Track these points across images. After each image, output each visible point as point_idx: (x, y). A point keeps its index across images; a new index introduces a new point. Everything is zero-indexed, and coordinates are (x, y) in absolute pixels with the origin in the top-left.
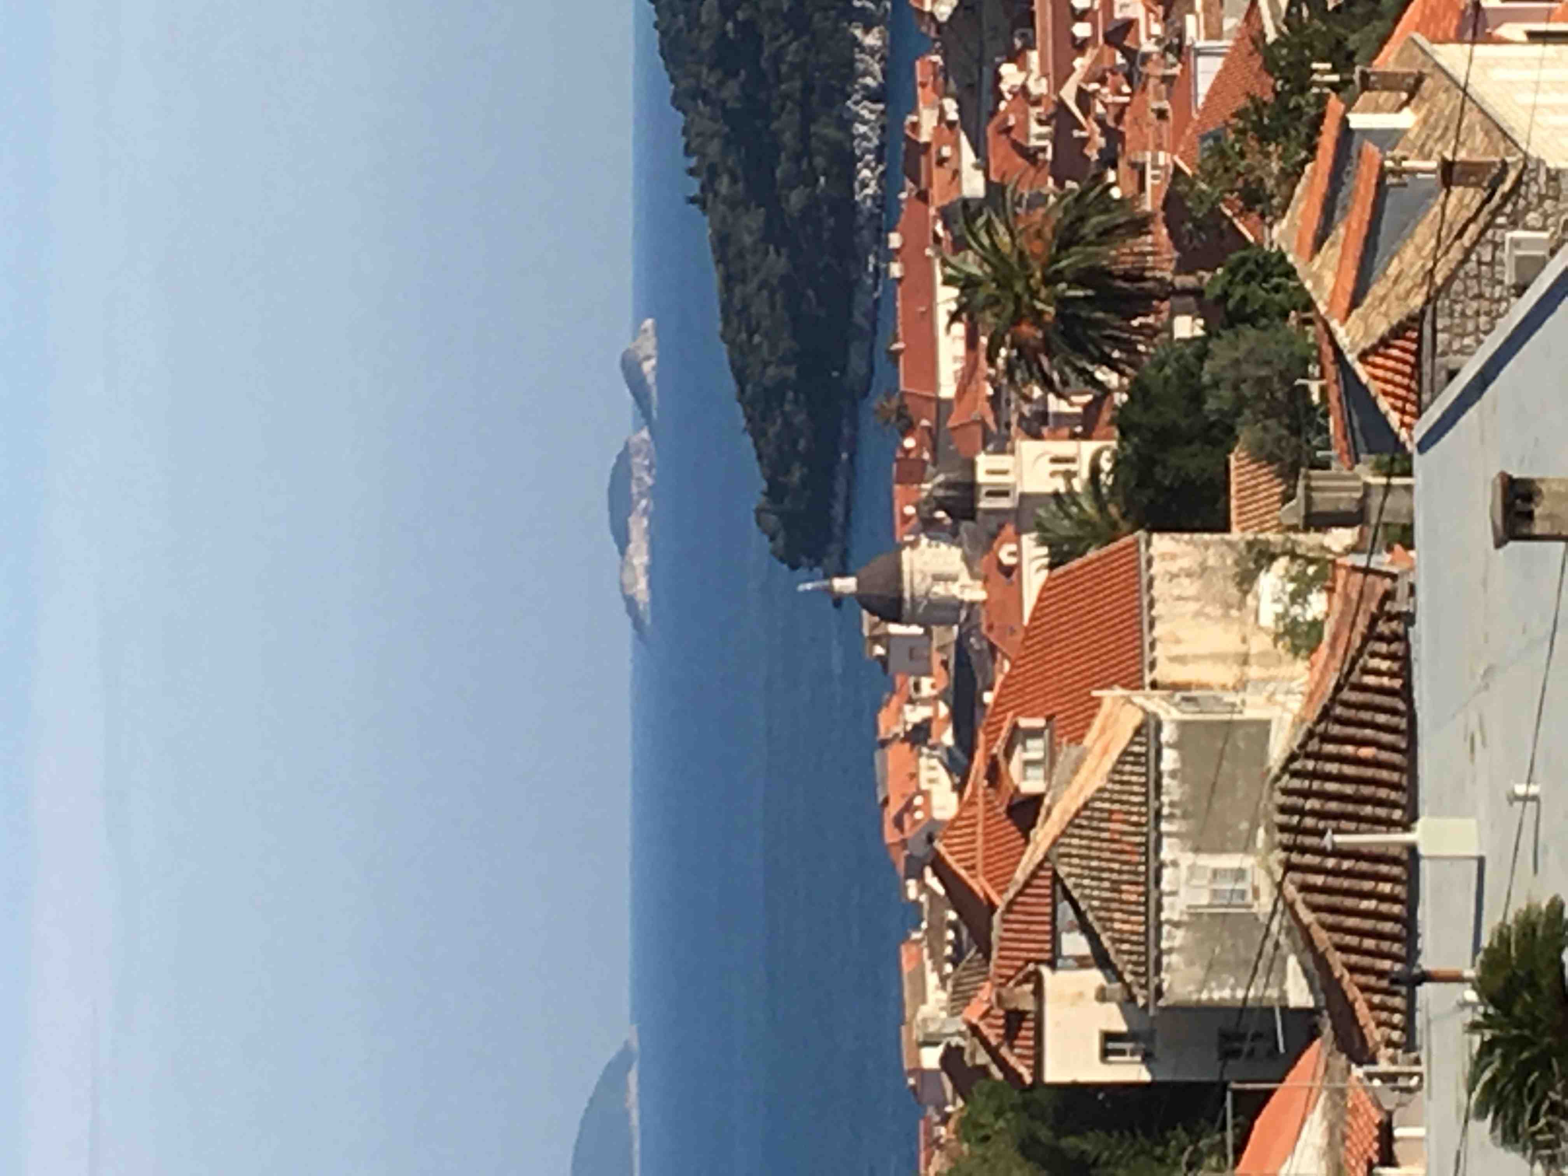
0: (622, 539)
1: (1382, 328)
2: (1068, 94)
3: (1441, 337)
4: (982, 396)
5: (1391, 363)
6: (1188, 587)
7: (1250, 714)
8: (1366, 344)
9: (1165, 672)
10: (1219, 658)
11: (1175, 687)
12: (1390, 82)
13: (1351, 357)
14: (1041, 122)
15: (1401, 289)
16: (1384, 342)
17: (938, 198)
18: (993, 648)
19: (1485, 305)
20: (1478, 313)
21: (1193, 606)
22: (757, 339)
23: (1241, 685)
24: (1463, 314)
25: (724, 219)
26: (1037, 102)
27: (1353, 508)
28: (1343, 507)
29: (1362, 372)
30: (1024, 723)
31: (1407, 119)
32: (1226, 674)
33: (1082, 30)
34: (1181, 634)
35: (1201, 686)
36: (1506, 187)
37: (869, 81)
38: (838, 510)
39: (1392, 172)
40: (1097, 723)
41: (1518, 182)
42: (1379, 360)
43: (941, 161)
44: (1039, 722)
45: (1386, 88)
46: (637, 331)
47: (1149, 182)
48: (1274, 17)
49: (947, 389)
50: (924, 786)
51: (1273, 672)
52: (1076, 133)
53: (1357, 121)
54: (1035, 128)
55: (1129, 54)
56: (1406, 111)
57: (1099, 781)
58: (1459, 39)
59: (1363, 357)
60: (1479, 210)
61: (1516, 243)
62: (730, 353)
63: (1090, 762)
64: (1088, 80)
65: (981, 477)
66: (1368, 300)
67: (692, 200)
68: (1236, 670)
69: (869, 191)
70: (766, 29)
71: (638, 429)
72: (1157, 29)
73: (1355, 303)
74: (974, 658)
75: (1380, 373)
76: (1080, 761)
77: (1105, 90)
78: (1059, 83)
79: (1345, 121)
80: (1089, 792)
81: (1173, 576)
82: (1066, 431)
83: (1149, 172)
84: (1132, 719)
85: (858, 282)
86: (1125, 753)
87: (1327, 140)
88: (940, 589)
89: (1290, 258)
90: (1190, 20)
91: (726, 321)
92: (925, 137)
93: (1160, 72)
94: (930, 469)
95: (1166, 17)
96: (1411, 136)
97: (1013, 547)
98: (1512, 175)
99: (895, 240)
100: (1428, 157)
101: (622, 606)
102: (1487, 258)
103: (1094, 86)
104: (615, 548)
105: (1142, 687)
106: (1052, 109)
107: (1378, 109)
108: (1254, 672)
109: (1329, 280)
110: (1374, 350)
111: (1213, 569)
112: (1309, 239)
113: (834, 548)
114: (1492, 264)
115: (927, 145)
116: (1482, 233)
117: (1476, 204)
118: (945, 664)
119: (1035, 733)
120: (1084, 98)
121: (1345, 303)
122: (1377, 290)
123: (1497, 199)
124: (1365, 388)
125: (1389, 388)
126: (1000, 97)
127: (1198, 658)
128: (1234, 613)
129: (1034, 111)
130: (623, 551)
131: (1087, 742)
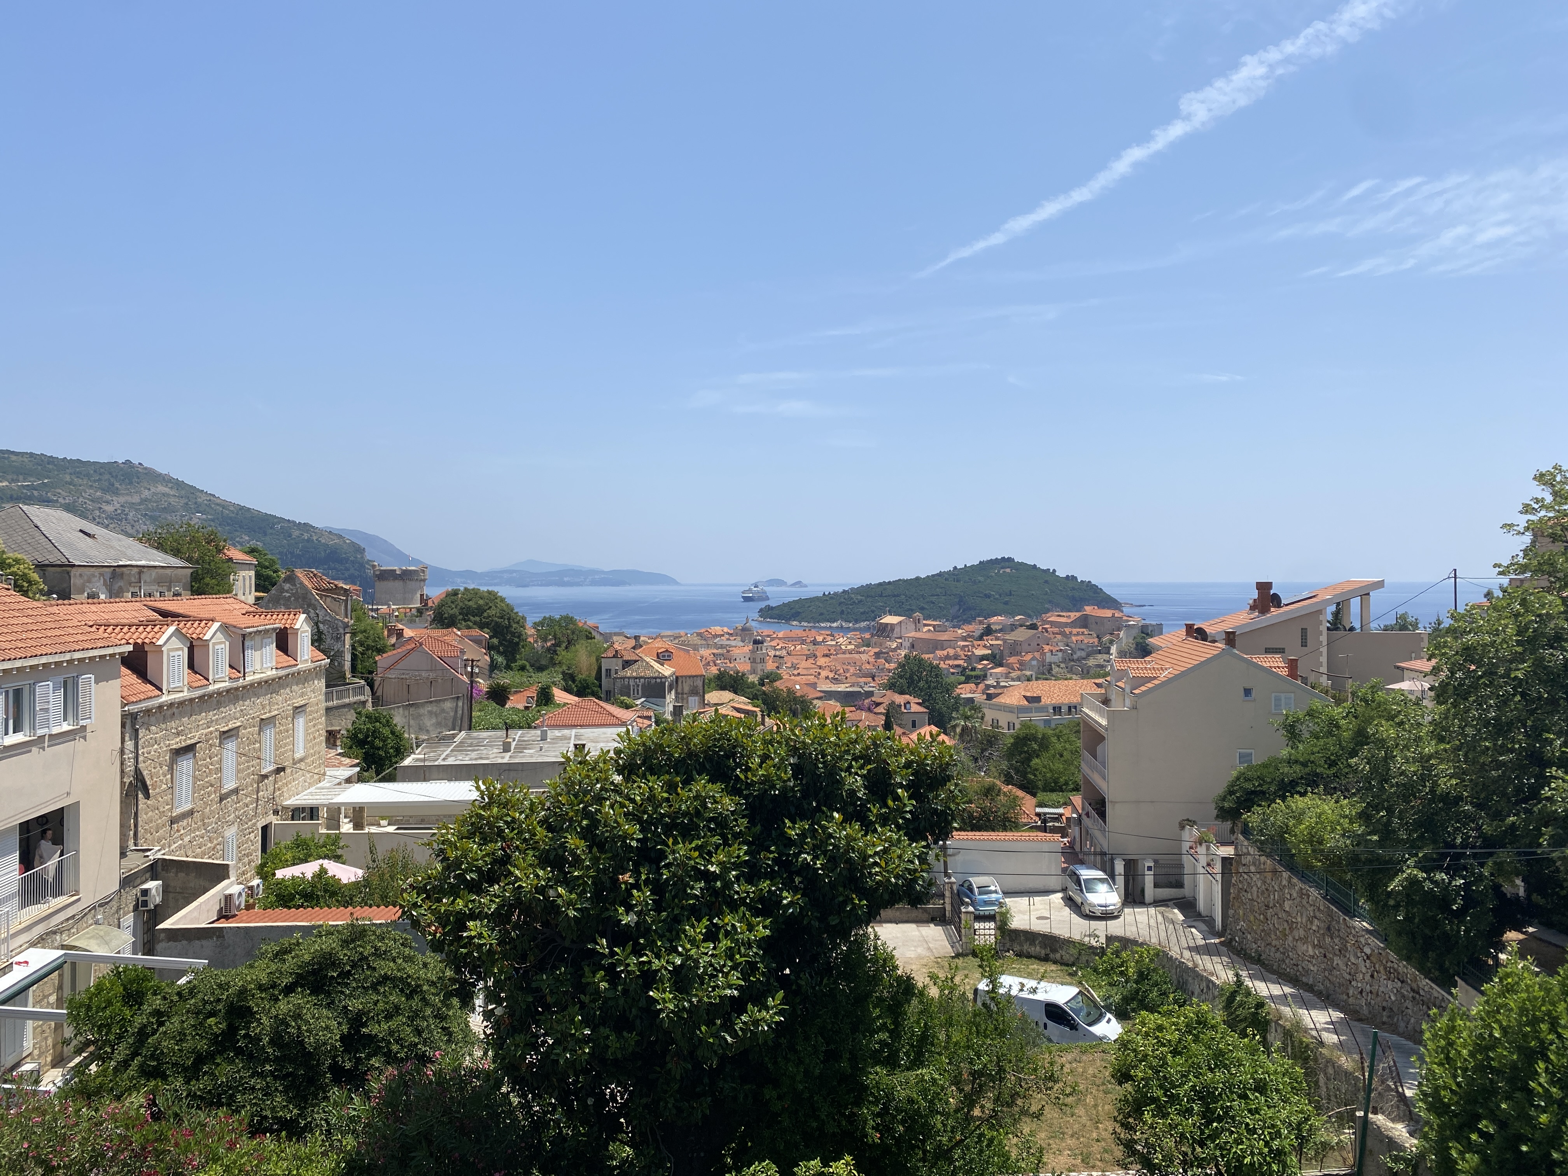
84: (667, 673)
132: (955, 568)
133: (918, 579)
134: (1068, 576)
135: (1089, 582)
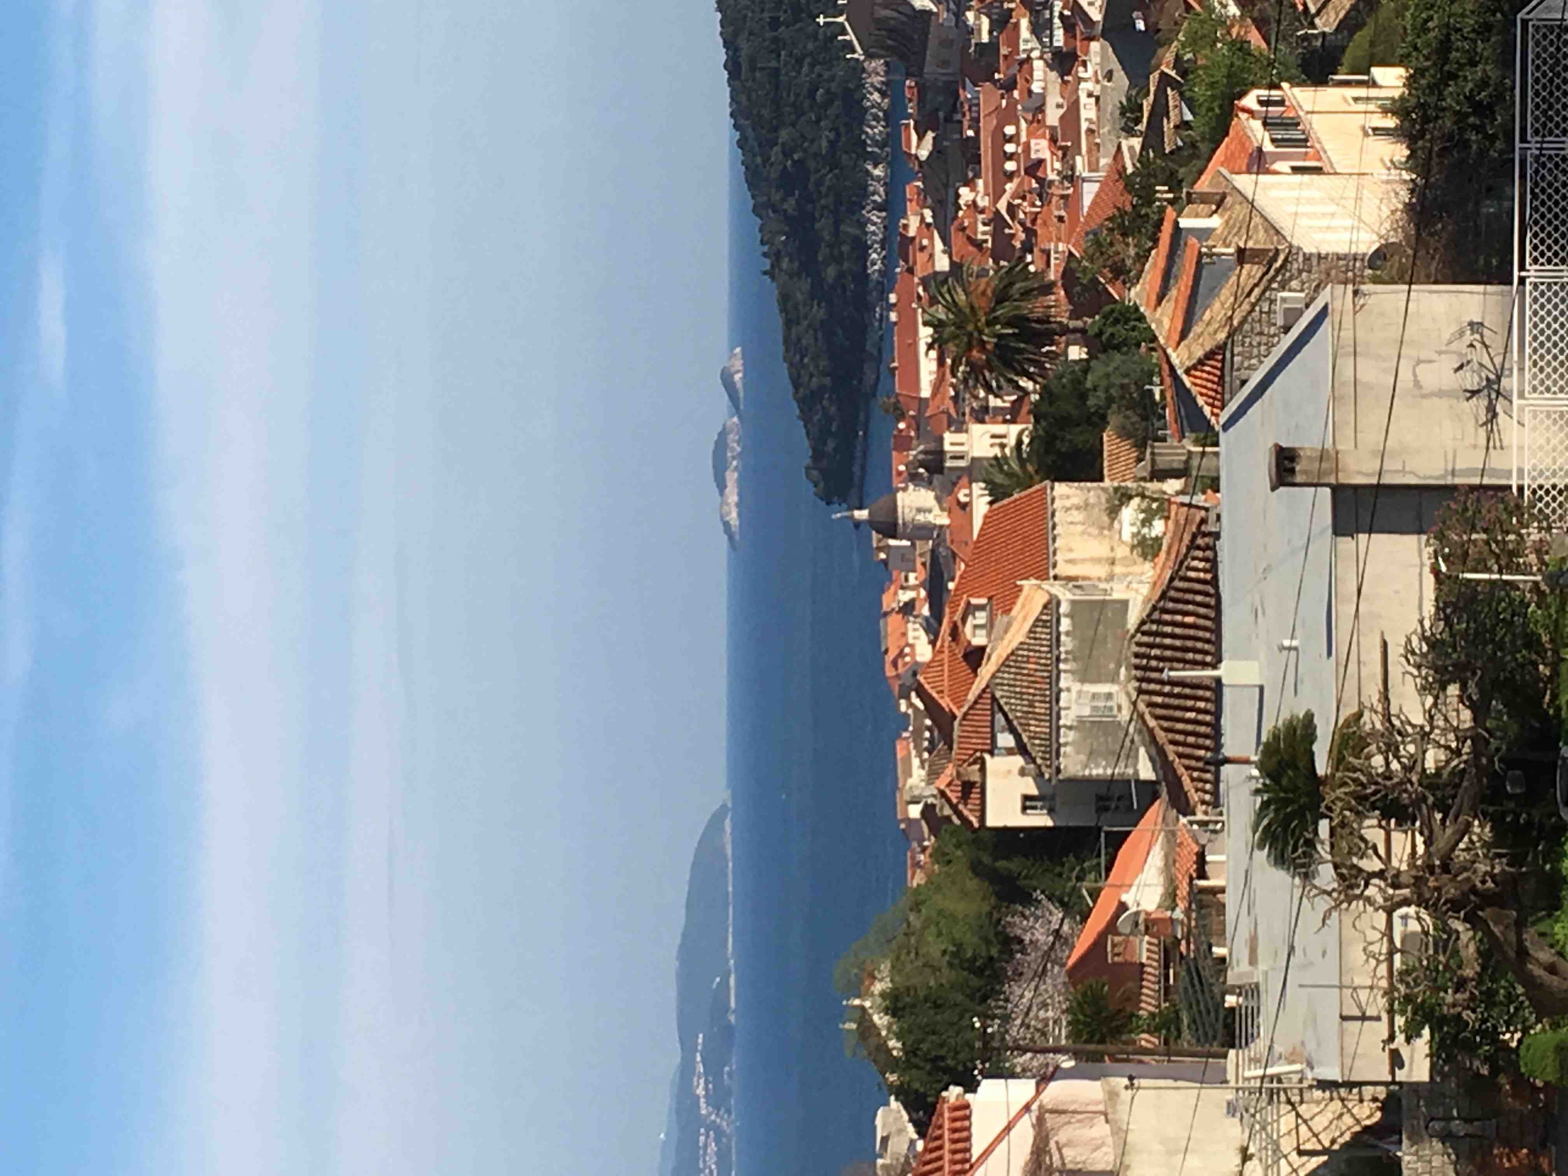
0: (722, 486)
1: (1200, 353)
2: (1002, 206)
3: (1237, 359)
4: (947, 396)
5: (1205, 375)
6: (1077, 516)
7: (1116, 596)
8: (1192, 363)
9: (1063, 569)
10: (1097, 561)
11: (1069, 579)
12: (1204, 199)
13: (1180, 372)
14: (985, 224)
15: (1211, 329)
16: (1201, 362)
17: (920, 272)
18: (954, 555)
19: (1264, 339)
20: (1259, 344)
21: (1080, 528)
22: (806, 360)
23: (1111, 578)
24: (1250, 344)
25: (785, 284)
26: (982, 211)
27: (1181, 466)
28: (1175, 465)
30: (974, 601)
31: (1215, 222)
32: (1101, 571)
33: (1010, 166)
34: (1074, 545)
35: (1086, 578)
36: (1278, 264)
37: (876, 198)
39: (1206, 255)
40: (1020, 601)
41: (1286, 260)
42: (1198, 374)
43: (922, 248)
44: (983, 601)
45: (1202, 202)
46: (732, 356)
47: (1053, 262)
48: (1132, 157)
49: (925, 392)
50: (911, 641)
51: (1130, 569)
52: (1007, 231)
53: (1184, 223)
54: (981, 228)
55: (1041, 181)
56: (1215, 216)
57: (1021, 637)
58: (1249, 171)
59: (1187, 372)
60: (1261, 279)
61: (1284, 300)
62: (790, 370)
63: (1015, 626)
64: (1014, 197)
65: (947, 447)
66: (1191, 335)
67: (765, 273)
68: (1107, 568)
69: (876, 267)
70: (810, 164)
71: (731, 416)
72: (1058, 165)
73: (1183, 335)
74: (941, 560)
75: (1198, 381)
76: (1009, 625)
77: (1025, 204)
78: (996, 199)
79: (1176, 223)
80: (1014, 644)
81: (1068, 509)
82: (1000, 418)
83: (1053, 255)
84: (1041, 599)
85: (870, 324)
86: (1038, 620)
87: (1165, 235)
88: (921, 518)
89: (1142, 309)
90: (1078, 159)
91: (787, 349)
92: (912, 233)
93: (1060, 192)
94: (915, 442)
95: (1064, 157)
96: (1218, 232)
97: (967, 491)
98: (1282, 257)
99: (893, 298)
100: (1229, 246)
101: (722, 528)
102: (1266, 309)
103: (1017, 201)
104: (717, 492)
105: (1048, 579)
106: (991, 216)
107: (1197, 216)
108: (1118, 569)
109: (1166, 323)
110: (1194, 367)
111: (1093, 506)
112: (1154, 297)
113: (854, 492)
114: (1269, 313)
115: (913, 239)
116: (1264, 292)
117: (1259, 275)
118: (924, 564)
119: (981, 608)
120: (1012, 209)
121: (1177, 337)
122: (1197, 329)
123: (1272, 272)
124: (1188, 391)
125: (1204, 391)
126: (959, 208)
127: (1083, 561)
128: (1106, 532)
129: (981, 217)
130: (722, 494)
131: (1014, 613)
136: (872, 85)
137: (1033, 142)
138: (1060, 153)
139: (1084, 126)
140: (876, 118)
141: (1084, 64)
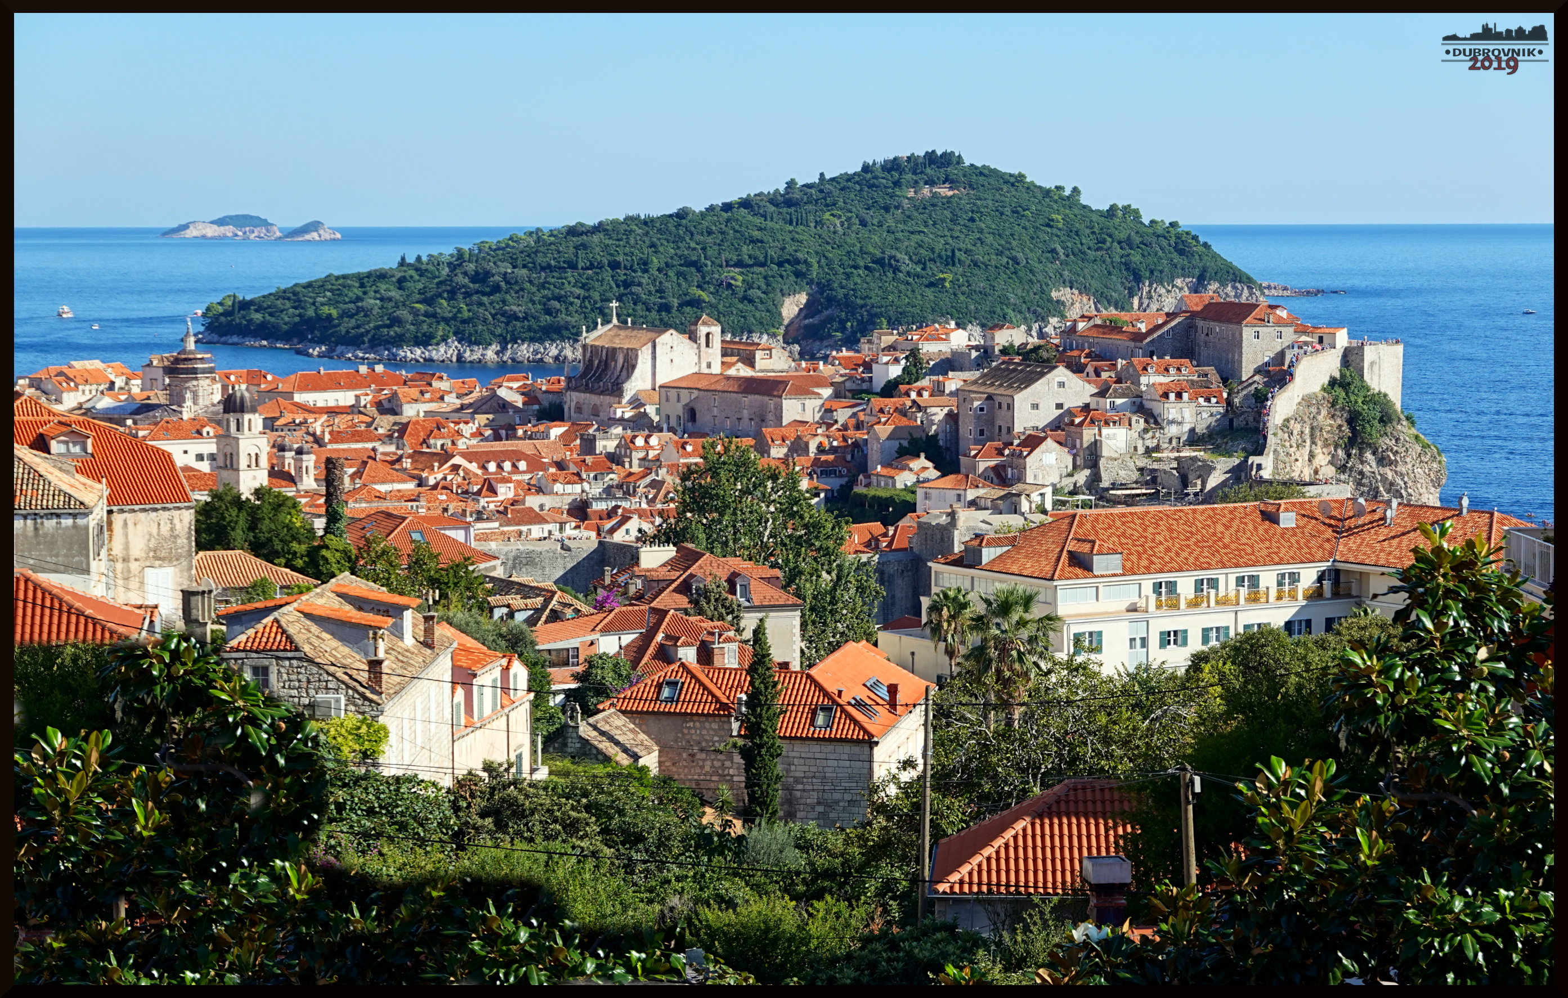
0: (221, 222)
1: (291, 630)
2: (457, 460)
3: (287, 663)
4: (296, 416)
5: (273, 635)
6: (165, 529)
7: (94, 565)
8: (283, 624)
9: (118, 519)
10: (127, 547)
11: (110, 523)
12: (429, 632)
13: (276, 614)
14: (442, 445)
15: (314, 640)
16: (284, 632)
17: (402, 391)
18: (156, 424)
19: (304, 685)
20: (299, 681)
21: (155, 532)
22: (328, 294)
23: (112, 559)
24: (299, 673)
25: (393, 276)
26: (453, 443)
27: (193, 617)
28: (194, 612)
29: (268, 620)
30: (89, 441)
31: (409, 641)
32: (117, 549)
33: (492, 467)
34: (139, 526)
35: (111, 536)
36: (368, 694)
37: (468, 353)
38: (235, 339)
39: (375, 634)
40: (89, 482)
41: (371, 701)
42: (274, 629)
43: (422, 393)
44: (90, 450)
45: (425, 630)
46: (335, 230)
47: (410, 504)
48: (486, 569)
49: (298, 398)
50: (81, 387)
51: (119, 576)
52: (436, 464)
53: (408, 615)
54: (439, 443)
55: (479, 493)
56: (414, 641)
57: (54, 481)
58: (454, 667)
59: (276, 621)
60: (356, 681)
61: (338, 701)
62: (321, 280)
63: (65, 477)
64: (465, 470)
65: (247, 417)
66: (308, 622)
67: (403, 259)
68: (120, 555)
69: (409, 353)
70: (497, 297)
71: (281, 230)
72: (492, 506)
73: (308, 616)
74: (151, 414)
75: (268, 630)
76: (67, 472)
77: (460, 480)
78: (464, 455)
79: (407, 608)
80: (49, 477)
81: (171, 521)
82: (275, 461)
83: (414, 504)
84: (88, 498)
85: (359, 348)
86: (70, 496)
87: (396, 599)
88: (188, 395)
89: (333, 580)
90: (496, 524)
91: (337, 278)
92: (436, 384)
93: (468, 510)
94: (256, 388)
95: (498, 512)
96: (400, 643)
97: (212, 434)
98: (375, 697)
99: (379, 368)
100: (386, 652)
101: (184, 222)
102: (330, 685)
103: (462, 473)
104: (215, 218)
105: (109, 505)
106: (450, 451)
107: (415, 625)
108: (119, 566)
109: (320, 601)
110: (280, 626)
111: (175, 543)
112: (344, 590)
113: (215, 337)
114: (327, 688)
115: (430, 385)
116: (343, 682)
117: (360, 679)
118: (148, 398)
119: (84, 449)
120: (456, 468)
121: (307, 610)
122: (315, 629)
123: (361, 689)
124: (259, 621)
125: (259, 635)
126: (457, 423)
127: (126, 535)
128: (151, 554)
129: (448, 442)
130: (212, 222)
131: (78, 476)
132: (791, 184)
133: (682, 215)
134: (1113, 208)
135: (1173, 225)
136: (563, 348)
137: (512, 485)
138: (501, 509)
139: (524, 528)
140: (536, 352)
141: (577, 527)
